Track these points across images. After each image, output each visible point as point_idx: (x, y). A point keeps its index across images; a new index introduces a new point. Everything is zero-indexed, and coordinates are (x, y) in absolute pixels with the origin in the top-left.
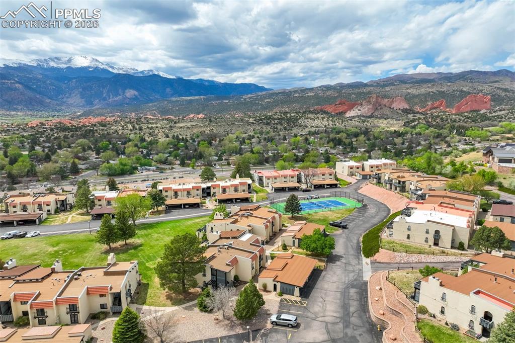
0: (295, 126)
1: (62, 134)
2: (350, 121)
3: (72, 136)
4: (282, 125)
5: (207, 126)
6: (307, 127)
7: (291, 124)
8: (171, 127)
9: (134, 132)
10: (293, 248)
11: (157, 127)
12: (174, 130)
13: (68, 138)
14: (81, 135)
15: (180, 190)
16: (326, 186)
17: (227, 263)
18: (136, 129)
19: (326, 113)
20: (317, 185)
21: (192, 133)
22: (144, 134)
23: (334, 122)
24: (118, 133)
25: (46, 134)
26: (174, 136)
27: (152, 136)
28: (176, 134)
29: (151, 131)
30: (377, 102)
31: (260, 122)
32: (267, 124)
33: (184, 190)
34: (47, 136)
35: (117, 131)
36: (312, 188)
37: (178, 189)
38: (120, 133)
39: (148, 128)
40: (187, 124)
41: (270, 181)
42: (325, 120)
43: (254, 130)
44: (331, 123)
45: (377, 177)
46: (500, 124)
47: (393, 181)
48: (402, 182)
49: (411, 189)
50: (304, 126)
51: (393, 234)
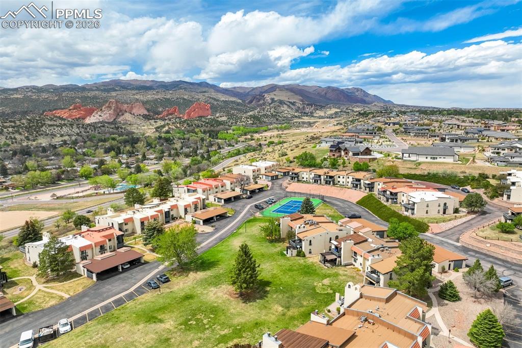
0: (39, 135)
4: (20, 134)
6: (55, 136)
7: (33, 133)
16: (257, 191)
30: (117, 108)
41: (206, 194)
45: (297, 176)
46: (232, 128)
47: (322, 177)
48: (331, 177)
49: (339, 182)
50: (51, 135)
51: (415, 213)
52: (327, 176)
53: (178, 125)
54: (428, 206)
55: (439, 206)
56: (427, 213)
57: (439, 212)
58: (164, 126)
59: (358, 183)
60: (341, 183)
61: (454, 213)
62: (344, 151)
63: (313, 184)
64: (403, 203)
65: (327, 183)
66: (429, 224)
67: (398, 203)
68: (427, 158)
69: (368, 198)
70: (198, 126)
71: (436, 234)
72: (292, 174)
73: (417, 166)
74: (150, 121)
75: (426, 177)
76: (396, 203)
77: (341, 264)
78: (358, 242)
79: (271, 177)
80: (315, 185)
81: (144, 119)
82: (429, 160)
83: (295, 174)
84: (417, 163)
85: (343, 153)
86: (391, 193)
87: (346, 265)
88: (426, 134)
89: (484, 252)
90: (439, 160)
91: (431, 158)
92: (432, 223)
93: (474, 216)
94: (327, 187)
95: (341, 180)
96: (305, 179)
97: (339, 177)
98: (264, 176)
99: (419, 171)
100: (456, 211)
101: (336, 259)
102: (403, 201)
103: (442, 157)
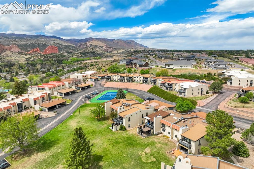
33: (4, 109)
45: (110, 78)
46: (70, 59)
47: (125, 78)
48: (130, 78)
49: (135, 80)
51: (186, 95)
52: (128, 77)
53: (39, 57)
54: (193, 90)
55: (199, 90)
56: (192, 94)
57: (199, 94)
58: (31, 58)
59: (147, 80)
60: (136, 81)
61: (206, 94)
62: (134, 64)
63: (120, 82)
64: (176, 90)
65: (128, 81)
66: (197, 101)
67: (173, 90)
68: (178, 67)
69: (154, 88)
70: (51, 58)
71: (202, 107)
72: (107, 77)
73: (174, 71)
74: (23, 55)
75: (181, 76)
76: (172, 90)
77: (154, 134)
78: (164, 116)
79: (94, 79)
80: (121, 83)
81: (19, 54)
82: (179, 68)
83: (109, 77)
84: (173, 70)
85: (133, 66)
86: (168, 84)
87: (157, 134)
88: (170, 58)
89: (237, 116)
90: (184, 68)
91: (180, 67)
92: (198, 100)
93: (217, 95)
94: (129, 83)
95: (136, 79)
96: (115, 80)
97: (135, 77)
98: (90, 79)
99: (176, 73)
100: (207, 92)
101: (150, 131)
102: (176, 89)
103: (186, 66)
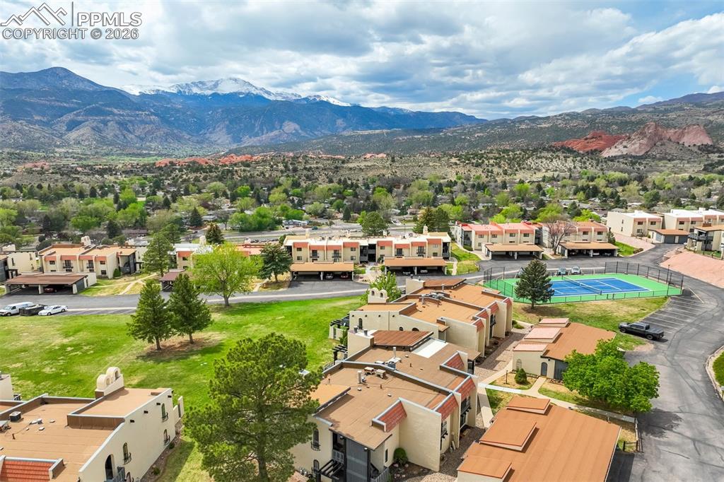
0: (520, 169)
1: (192, 176)
2: (610, 163)
3: (205, 179)
4: (500, 167)
5: (388, 167)
6: (539, 170)
7: (514, 166)
8: (337, 167)
9: (285, 174)
10: (542, 380)
11: (317, 168)
12: (341, 172)
13: (199, 181)
14: (217, 177)
15: (321, 248)
16: (591, 253)
17: (376, 420)
18: (289, 170)
19: (570, 151)
20: (573, 251)
21: (366, 177)
22: (300, 178)
23: (585, 163)
24: (264, 175)
25: (173, 175)
26: (340, 180)
27: (310, 180)
28: (342, 179)
29: (310, 173)
30: (656, 135)
31: (467, 162)
32: (478, 165)
33: (328, 248)
34: (174, 178)
35: (263, 173)
36: (563, 255)
37: (318, 246)
38: (267, 176)
39: (305, 168)
40: (359, 165)
41: (484, 241)
42: (569, 160)
43: (457, 174)
44: (578, 165)
45: (704, 239)
50: (536, 169)
79: (666, 236)
98: (655, 233)
